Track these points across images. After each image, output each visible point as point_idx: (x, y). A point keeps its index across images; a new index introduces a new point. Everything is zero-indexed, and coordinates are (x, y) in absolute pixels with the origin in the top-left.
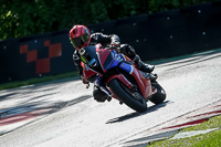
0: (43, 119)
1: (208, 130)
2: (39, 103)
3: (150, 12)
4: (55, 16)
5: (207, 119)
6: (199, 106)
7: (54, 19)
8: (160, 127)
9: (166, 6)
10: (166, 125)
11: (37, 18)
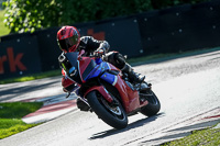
7: (98, 8)
8: (203, 116)
11: (81, 7)
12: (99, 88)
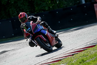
3: (36, 13)
5: (61, 60)
6: (57, 54)
12: (40, 36)
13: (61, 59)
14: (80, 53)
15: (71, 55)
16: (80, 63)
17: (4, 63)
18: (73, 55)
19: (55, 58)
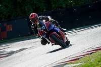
0: (4, 59)
1: (79, 64)
2: (2, 52)
3: (53, 10)
4: (9, 12)
5: (78, 59)
6: (75, 53)
7: (9, 14)
8: (57, 63)
9: (60, 7)
10: (60, 62)
11: (1, 13)
12: (54, 33)
13: (79, 57)
14: (99, 51)
15: (89, 54)
16: (99, 62)
17: (20, 62)
18: (91, 54)
19: (73, 56)
